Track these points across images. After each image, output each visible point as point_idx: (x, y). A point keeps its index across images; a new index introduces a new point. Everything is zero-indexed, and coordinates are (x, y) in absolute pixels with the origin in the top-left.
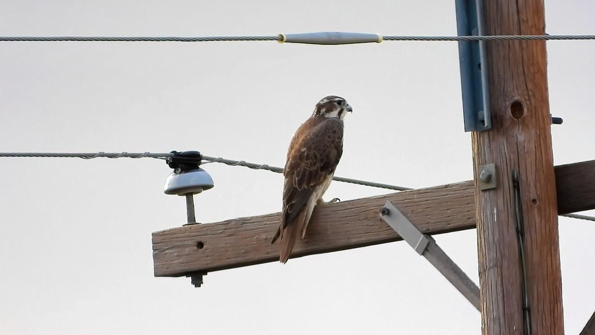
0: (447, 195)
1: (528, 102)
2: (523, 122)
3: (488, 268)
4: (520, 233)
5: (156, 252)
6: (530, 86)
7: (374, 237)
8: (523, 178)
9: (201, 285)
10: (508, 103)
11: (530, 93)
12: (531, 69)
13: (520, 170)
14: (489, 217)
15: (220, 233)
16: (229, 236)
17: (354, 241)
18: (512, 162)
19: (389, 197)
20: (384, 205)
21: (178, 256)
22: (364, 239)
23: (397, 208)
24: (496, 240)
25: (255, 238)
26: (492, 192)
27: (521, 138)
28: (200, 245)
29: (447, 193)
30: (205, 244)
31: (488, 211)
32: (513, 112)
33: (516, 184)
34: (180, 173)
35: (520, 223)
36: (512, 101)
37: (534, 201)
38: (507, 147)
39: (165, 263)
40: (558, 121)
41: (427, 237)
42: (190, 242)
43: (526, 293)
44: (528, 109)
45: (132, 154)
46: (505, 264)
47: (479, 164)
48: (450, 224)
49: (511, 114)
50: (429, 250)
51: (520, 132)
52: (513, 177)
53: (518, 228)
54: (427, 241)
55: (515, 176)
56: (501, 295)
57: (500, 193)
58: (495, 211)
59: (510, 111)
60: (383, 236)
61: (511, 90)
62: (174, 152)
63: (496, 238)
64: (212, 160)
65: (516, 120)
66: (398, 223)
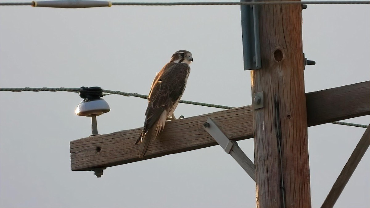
0: (244, 113)
1: (286, 50)
2: (282, 63)
3: (259, 161)
4: (279, 137)
5: (73, 154)
6: (287, 39)
7: (200, 142)
8: (282, 101)
9: (102, 176)
10: (273, 51)
11: (288, 44)
12: (289, 28)
13: (280, 96)
14: (259, 127)
15: (110, 141)
16: (115, 143)
17: (189, 145)
18: (275, 90)
19: (209, 115)
20: (206, 121)
21: (86, 156)
22: (195, 144)
23: (214, 122)
24: (264, 142)
25: (131, 144)
26: (262, 111)
27: (281, 74)
28: (98, 149)
29: (244, 112)
30: (101, 148)
31: (259, 123)
32: (275, 57)
33: (277, 105)
34: (87, 101)
35: (279, 132)
36: (275, 50)
37: (289, 116)
38: (271, 80)
39: (78, 161)
40: (312, 63)
41: (232, 142)
42: (92, 147)
43: (282, 177)
44: (286, 54)
45: (68, 89)
46: (269, 158)
47: (254, 92)
48: (246, 133)
49: (274, 58)
50: (234, 151)
51: (280, 70)
52: (275, 100)
53: (277, 134)
54: (232, 144)
55: (276, 100)
56: (267, 179)
57: (267, 111)
58: (263, 123)
59: (274, 56)
60: (206, 141)
61: (274, 42)
62: (83, 87)
63: (264, 141)
64: (112, 93)
65: (278, 62)
66: (215, 133)
